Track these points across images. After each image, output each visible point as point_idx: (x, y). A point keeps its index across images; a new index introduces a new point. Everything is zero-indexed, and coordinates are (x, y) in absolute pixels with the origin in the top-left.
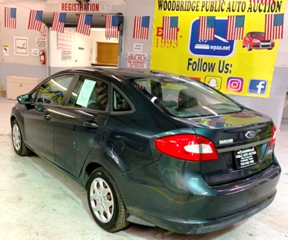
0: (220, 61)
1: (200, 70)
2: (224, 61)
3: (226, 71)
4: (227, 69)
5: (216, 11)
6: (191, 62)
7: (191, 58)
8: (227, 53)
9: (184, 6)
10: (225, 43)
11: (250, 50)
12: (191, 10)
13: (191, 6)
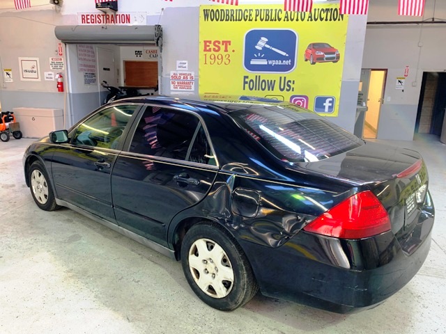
0: (281, 78)
1: (259, 89)
2: (285, 78)
3: (288, 88)
4: (289, 86)
6: (247, 80)
7: (246, 75)
8: (287, 68)
9: (235, 15)
10: (285, 56)
11: (314, 63)
12: (243, 19)
13: (243, 15)
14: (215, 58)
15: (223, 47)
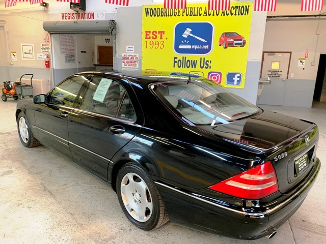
1: (185, 67)
2: (204, 58)
3: (207, 66)
6: (176, 60)
7: (176, 56)
8: (206, 51)
9: (167, 12)
10: (205, 42)
11: (226, 48)
12: (173, 15)
13: (173, 12)
14: (153, 43)
15: (159, 36)
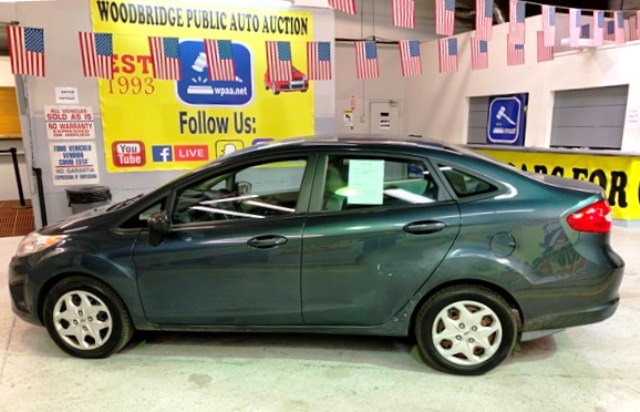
0: (235, 114)
1: (205, 132)
2: (241, 114)
3: (247, 129)
4: (248, 125)
5: (212, 27)
6: (184, 118)
7: (183, 110)
8: (243, 100)
9: (154, 15)
10: (238, 82)
11: (277, 93)
12: (168, 22)
13: (167, 16)
14: (127, 83)
15: (139, 67)
